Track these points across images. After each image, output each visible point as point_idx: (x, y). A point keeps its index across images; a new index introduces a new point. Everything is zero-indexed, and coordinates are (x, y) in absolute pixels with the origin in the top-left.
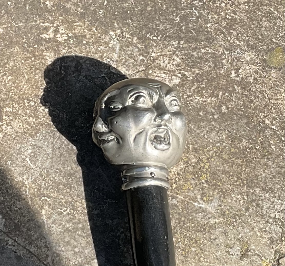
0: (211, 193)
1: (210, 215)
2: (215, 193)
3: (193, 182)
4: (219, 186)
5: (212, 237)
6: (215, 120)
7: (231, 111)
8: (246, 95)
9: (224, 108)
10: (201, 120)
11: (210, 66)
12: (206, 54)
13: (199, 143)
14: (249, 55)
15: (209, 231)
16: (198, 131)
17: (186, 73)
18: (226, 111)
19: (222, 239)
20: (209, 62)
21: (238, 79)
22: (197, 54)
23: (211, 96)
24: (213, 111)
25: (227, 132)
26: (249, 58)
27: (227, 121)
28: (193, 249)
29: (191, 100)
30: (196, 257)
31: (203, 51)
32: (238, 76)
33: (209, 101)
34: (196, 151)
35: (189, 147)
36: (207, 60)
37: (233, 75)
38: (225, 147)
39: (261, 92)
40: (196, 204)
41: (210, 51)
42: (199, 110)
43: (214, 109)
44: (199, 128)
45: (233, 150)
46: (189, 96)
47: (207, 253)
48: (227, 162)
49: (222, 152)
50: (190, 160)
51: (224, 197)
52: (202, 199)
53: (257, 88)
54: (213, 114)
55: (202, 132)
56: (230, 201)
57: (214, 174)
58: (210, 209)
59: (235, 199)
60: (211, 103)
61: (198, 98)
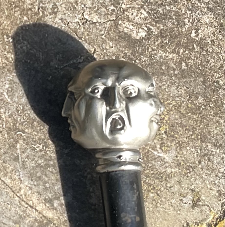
0: (169, 144)
1: (167, 165)
2: (173, 144)
4: (177, 138)
5: (169, 185)
6: (176, 75)
7: (190, 69)
8: (204, 55)
9: (184, 65)
10: (163, 74)
11: (173, 24)
12: (170, 11)
14: (208, 17)
15: (166, 179)
17: (152, 28)
18: (186, 68)
19: (177, 188)
20: (173, 19)
21: (197, 39)
22: (163, 10)
23: (173, 52)
24: (174, 66)
25: (185, 88)
26: (207, 21)
27: (186, 77)
28: (152, 195)
29: (155, 54)
30: (154, 203)
31: (168, 8)
32: (197, 36)
33: (171, 56)
36: (171, 18)
37: (193, 35)
38: (183, 102)
39: (217, 54)
40: (155, 153)
41: (174, 9)
42: (162, 64)
43: (175, 64)
44: (161, 81)
45: (190, 106)
46: (153, 50)
47: (163, 200)
48: (183, 116)
49: (180, 106)
51: (180, 149)
52: (161, 148)
53: (213, 50)
54: (174, 70)
55: (164, 85)
56: (185, 153)
57: (173, 126)
58: (167, 159)
59: (189, 152)
60: (172, 59)
61: (162, 53)
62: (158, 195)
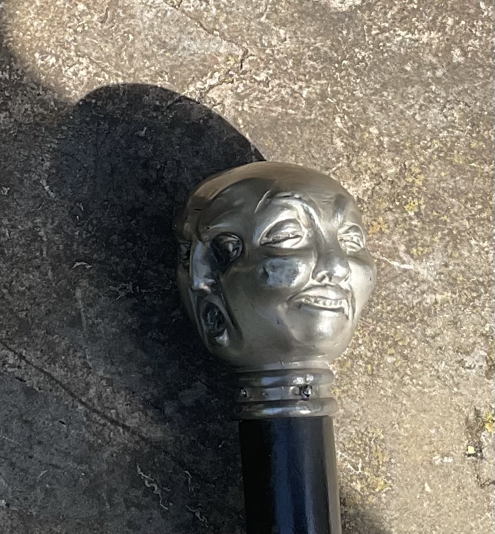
0: (428, 239)
1: (425, 287)
2: (436, 239)
3: (390, 217)
4: (445, 223)
5: (429, 332)
6: (438, 81)
7: (472, 59)
9: (457, 55)
10: (408, 82)
13: (404, 133)
15: (422, 321)
16: (401, 107)
18: (461, 59)
19: (448, 335)
23: (429, 29)
24: (434, 60)
25: (461, 106)
27: (462, 81)
28: (390, 360)
29: (387, 39)
30: (396, 376)
33: (425, 38)
34: (396, 149)
35: (381, 143)
38: (458, 138)
40: (396, 264)
42: (404, 60)
43: (436, 55)
44: (404, 98)
45: (474, 145)
46: (382, 30)
47: (418, 366)
48: (460, 170)
49: (451, 149)
50: (383, 169)
51: (455, 247)
52: (408, 252)
54: (434, 68)
55: (411, 106)
56: (466, 254)
57: (435, 197)
58: (424, 273)
59: (476, 250)
60: (429, 44)
61: (403, 33)
62: (405, 357)
